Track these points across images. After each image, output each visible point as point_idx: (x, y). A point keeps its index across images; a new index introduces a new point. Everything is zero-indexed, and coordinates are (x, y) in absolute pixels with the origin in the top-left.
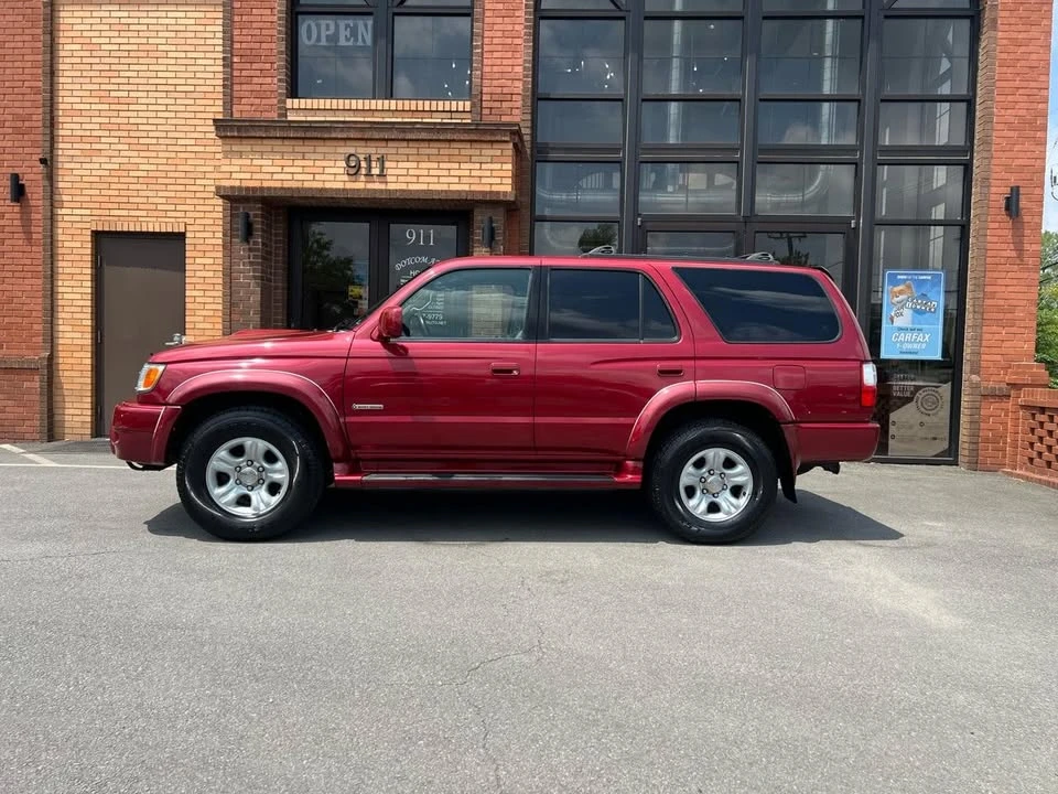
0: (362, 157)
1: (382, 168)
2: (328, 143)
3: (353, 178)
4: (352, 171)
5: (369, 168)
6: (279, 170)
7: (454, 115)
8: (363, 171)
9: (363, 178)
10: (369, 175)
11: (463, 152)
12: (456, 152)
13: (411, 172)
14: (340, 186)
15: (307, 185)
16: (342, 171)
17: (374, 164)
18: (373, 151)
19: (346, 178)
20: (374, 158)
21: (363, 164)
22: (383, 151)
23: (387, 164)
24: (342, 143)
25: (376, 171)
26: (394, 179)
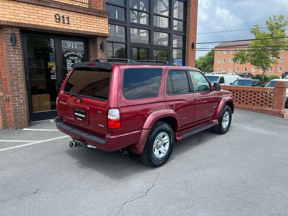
0: (61, 16)
1: (68, 21)
2: (47, 8)
3: (58, 23)
4: (58, 21)
5: (64, 20)
6: (27, 16)
7: (83, 4)
8: (62, 21)
9: (62, 24)
10: (64, 23)
11: (94, 19)
12: (92, 19)
13: (78, 24)
14: (53, 26)
15: (40, 24)
16: (54, 20)
17: (65, 19)
18: (64, 14)
19: (56, 23)
20: (65, 17)
21: (62, 19)
22: (68, 15)
23: (70, 20)
24: (53, 9)
25: (66, 22)
26: (73, 25)
